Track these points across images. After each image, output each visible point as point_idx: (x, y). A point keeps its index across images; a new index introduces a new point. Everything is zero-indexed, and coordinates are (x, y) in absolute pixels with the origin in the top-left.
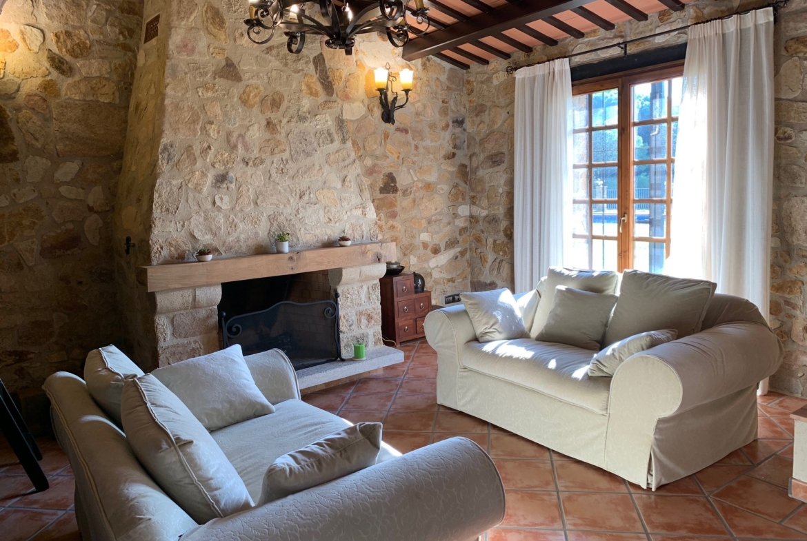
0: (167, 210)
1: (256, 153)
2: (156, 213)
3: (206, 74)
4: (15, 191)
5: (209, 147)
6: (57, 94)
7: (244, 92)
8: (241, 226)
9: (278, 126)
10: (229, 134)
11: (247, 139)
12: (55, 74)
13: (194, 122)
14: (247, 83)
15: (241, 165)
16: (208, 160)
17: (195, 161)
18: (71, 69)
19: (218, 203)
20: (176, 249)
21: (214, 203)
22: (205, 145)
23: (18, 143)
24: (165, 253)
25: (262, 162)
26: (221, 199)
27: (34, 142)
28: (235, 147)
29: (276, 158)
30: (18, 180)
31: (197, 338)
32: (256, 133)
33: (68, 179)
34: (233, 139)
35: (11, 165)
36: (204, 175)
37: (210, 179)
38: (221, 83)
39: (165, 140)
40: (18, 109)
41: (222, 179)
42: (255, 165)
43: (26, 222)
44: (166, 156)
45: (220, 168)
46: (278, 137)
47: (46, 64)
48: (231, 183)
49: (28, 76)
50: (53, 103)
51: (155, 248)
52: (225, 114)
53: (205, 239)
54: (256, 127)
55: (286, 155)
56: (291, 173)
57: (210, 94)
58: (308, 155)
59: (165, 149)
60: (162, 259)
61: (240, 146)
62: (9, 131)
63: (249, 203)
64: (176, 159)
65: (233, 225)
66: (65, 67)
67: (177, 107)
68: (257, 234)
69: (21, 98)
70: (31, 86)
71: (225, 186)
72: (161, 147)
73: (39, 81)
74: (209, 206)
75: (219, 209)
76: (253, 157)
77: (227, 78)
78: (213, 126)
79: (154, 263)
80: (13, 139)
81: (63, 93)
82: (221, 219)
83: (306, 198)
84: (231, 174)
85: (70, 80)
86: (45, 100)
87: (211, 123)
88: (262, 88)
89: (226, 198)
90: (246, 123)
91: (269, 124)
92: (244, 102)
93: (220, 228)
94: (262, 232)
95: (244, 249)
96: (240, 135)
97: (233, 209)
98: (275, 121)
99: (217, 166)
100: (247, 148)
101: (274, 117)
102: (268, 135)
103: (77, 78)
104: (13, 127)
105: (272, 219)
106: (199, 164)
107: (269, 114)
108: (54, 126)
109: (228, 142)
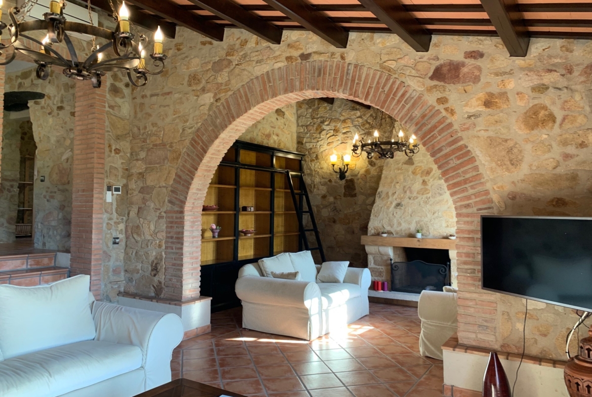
0: (376, 216)
1: (415, 194)
2: (372, 217)
3: (399, 163)
4: (354, 207)
5: (395, 193)
6: (370, 174)
7: (415, 169)
8: (403, 224)
9: (428, 183)
10: (404, 187)
11: (412, 188)
12: (369, 166)
13: (391, 183)
14: (416, 165)
15: (408, 199)
16: (394, 197)
17: (389, 198)
18: (375, 164)
19: (395, 214)
20: (377, 231)
21: (393, 214)
22: (394, 191)
23: (357, 191)
24: (373, 232)
25: (417, 198)
26: (396, 213)
27: (361, 191)
28: (405, 192)
29: (425, 196)
30: (355, 203)
31: (383, 267)
32: (417, 186)
33: (370, 203)
34: (406, 189)
35: (354, 198)
36: (391, 203)
37: (394, 204)
38: (405, 166)
39: (379, 190)
40: (358, 179)
41: (398, 205)
42: (414, 199)
43: (357, 218)
44: (378, 196)
45: (398, 201)
46: (427, 187)
47: (367, 163)
48: (402, 206)
49: (362, 168)
50: (368, 176)
51: (369, 229)
52: (405, 179)
53: (388, 228)
54: (417, 183)
55: (428, 195)
56: (430, 203)
57: (400, 171)
58: (441, 195)
59: (379, 193)
60: (371, 234)
61: (408, 192)
62: (355, 186)
63: (408, 216)
64: (382, 197)
65: (400, 224)
66: (373, 164)
67: (386, 178)
68: (410, 229)
69: (359, 176)
70: (362, 171)
71: (399, 207)
72: (377, 193)
73: (364, 170)
74: (391, 215)
75: (395, 217)
76: (413, 196)
77: (408, 164)
78: (398, 184)
79: (369, 235)
80: (355, 189)
81: (371, 172)
82: (395, 221)
83: (436, 215)
84: (403, 203)
85: (374, 168)
86: (365, 176)
87: (398, 183)
88: (423, 167)
89: (399, 213)
90: (413, 182)
91: (424, 182)
92: (414, 173)
93: (394, 225)
94: (413, 228)
95: (403, 234)
96: (409, 187)
97: (401, 217)
98: (426, 180)
99: (397, 200)
100: (411, 192)
101: (426, 178)
102: (423, 187)
103: (376, 167)
104: (356, 185)
105: (417, 223)
106: (390, 199)
107: (425, 178)
108: (368, 185)
109: (404, 190)
